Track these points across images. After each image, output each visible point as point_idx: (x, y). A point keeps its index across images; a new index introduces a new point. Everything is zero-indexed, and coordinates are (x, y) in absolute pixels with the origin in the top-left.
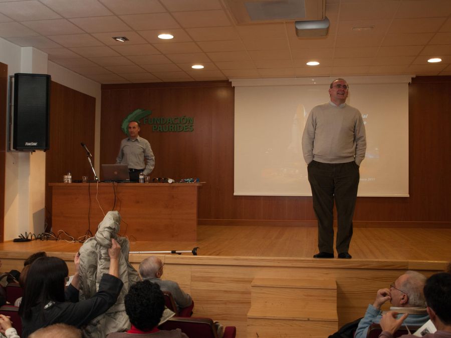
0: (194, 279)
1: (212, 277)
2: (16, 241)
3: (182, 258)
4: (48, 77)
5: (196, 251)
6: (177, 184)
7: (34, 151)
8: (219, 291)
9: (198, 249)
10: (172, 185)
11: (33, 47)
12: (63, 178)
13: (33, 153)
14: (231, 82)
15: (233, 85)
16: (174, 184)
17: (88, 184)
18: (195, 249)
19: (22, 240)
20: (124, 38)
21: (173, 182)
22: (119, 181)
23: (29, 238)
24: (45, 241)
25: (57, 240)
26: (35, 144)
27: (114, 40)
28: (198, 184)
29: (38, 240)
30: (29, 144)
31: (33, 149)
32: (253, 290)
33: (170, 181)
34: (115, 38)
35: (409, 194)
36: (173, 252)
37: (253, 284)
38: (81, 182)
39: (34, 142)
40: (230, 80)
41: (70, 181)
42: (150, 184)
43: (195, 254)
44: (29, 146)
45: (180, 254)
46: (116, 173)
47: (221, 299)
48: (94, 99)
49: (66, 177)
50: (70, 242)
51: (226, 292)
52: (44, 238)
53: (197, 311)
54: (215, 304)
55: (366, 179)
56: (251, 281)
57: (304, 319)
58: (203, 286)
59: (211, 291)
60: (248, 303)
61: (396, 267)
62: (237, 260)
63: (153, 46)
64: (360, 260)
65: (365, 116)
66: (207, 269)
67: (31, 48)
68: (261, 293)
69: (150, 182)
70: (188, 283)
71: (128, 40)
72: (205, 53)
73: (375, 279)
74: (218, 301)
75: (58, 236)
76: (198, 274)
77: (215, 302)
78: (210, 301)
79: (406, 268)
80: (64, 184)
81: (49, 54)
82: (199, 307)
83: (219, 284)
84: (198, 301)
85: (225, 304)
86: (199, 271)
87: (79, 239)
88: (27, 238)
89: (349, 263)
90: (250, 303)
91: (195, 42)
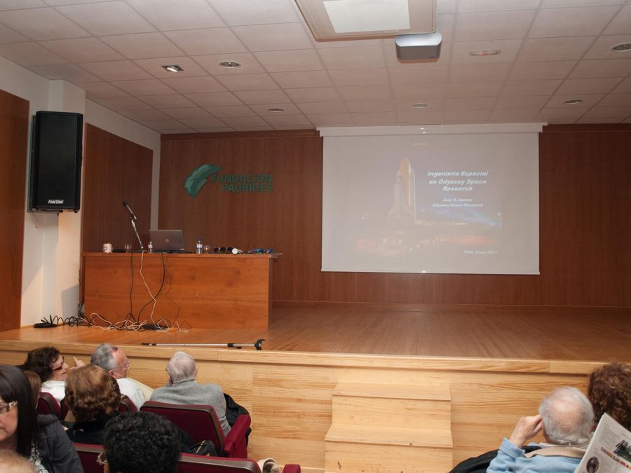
0: (257, 381)
1: (280, 381)
2: (37, 326)
3: (242, 354)
4: (80, 117)
5: (260, 345)
6: (244, 256)
7: (62, 212)
8: (290, 400)
9: (263, 342)
10: (237, 256)
11: (64, 80)
12: (102, 247)
13: (60, 214)
14: (319, 132)
15: (321, 135)
16: (239, 256)
17: (131, 255)
18: (260, 341)
19: (46, 325)
20: (176, 67)
21: (238, 253)
22: (171, 252)
23: (55, 322)
24: (75, 326)
25: (89, 325)
26: (61, 202)
27: (164, 69)
28: (270, 256)
29: (67, 326)
30: (53, 202)
31: (59, 209)
32: (335, 400)
33: (235, 251)
34: (166, 67)
35: (540, 271)
36: (230, 346)
37: (335, 393)
38: (123, 251)
39: (59, 199)
40: (317, 129)
42: (209, 255)
43: (259, 348)
44: (53, 204)
45: (240, 348)
46: (167, 240)
47: (293, 411)
48: (151, 152)
49: (105, 246)
50: (106, 329)
51: (299, 400)
52: (74, 323)
53: (261, 425)
54: (284, 417)
55: (486, 253)
56: (333, 386)
57: (404, 444)
58: (269, 392)
59: (280, 399)
60: (329, 417)
61: (533, 369)
62: (314, 357)
63: (216, 79)
64: (483, 360)
65: (484, 174)
66: (274, 369)
67: (62, 82)
68: (347, 405)
69: (209, 253)
70: (248, 388)
71: (182, 70)
72: (283, 90)
73: (503, 386)
74: (288, 412)
75: (91, 320)
76: (262, 376)
77: (284, 414)
78: (278, 412)
79: (546, 370)
80: (100, 254)
81: (87, 91)
82: (263, 420)
83: (291, 390)
84: (262, 412)
85: (299, 417)
86: (263, 372)
87: (117, 325)
88: (52, 322)
89: (467, 363)
90: (330, 416)
91: (269, 74)
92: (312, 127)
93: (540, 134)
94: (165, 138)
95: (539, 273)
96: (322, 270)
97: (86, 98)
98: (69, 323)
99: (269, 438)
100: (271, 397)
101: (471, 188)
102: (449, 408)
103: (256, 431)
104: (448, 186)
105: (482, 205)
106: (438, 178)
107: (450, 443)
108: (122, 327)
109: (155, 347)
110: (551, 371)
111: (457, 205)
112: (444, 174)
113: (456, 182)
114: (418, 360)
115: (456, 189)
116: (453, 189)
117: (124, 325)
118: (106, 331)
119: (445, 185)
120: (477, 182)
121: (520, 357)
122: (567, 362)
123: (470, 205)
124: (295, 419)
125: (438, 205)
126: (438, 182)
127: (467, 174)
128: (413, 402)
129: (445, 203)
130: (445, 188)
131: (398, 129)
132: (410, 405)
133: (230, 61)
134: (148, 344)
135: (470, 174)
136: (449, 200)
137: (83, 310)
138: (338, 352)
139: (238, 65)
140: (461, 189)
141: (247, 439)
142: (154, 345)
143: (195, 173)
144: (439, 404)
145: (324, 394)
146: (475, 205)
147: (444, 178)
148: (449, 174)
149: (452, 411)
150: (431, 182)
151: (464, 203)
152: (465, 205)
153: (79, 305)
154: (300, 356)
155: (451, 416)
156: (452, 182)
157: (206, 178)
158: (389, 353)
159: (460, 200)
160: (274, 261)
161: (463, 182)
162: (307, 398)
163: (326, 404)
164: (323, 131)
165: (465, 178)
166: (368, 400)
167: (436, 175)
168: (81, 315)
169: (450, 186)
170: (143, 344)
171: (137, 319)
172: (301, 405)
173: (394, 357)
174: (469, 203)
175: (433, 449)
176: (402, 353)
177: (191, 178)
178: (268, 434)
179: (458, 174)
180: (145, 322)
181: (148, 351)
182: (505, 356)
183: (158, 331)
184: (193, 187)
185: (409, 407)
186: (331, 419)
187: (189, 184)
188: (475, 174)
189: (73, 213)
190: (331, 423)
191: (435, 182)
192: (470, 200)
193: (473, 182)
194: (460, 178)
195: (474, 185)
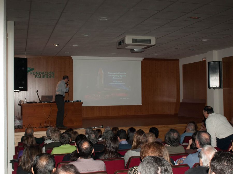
65: (125, 73)
92: (69, 56)
93: (142, 61)
95: (141, 104)
104: (114, 77)
105: (124, 83)
106: (111, 75)
112: (113, 73)
115: (117, 78)
116: (116, 78)
119: (113, 77)
120: (123, 76)
125: (111, 83)
127: (120, 73)
129: (113, 83)
130: (113, 78)
135: (121, 73)
136: (115, 82)
140: (118, 78)
147: (113, 74)
148: (115, 73)
150: (109, 76)
152: (120, 83)
156: (116, 76)
159: (118, 82)
161: (119, 76)
165: (120, 75)
167: (110, 73)
169: (115, 77)
179: (117, 73)
188: (122, 73)
191: (110, 76)
192: (121, 82)
193: (122, 76)
194: (118, 75)
195: (122, 77)
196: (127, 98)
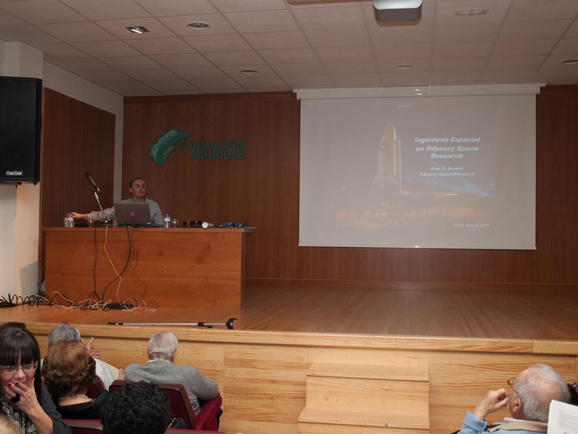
0: (229, 362)
1: (252, 361)
3: (212, 334)
4: (39, 82)
5: (231, 324)
6: (215, 230)
7: (20, 184)
8: (263, 381)
9: (235, 321)
10: (207, 231)
11: (20, 41)
12: (63, 221)
13: (19, 186)
14: (296, 94)
15: (298, 98)
16: (209, 230)
17: (93, 229)
18: (231, 320)
19: (4, 305)
20: (141, 28)
21: (208, 227)
22: (137, 226)
23: (14, 302)
24: (35, 306)
25: (51, 305)
26: (20, 173)
27: (128, 31)
28: (242, 230)
29: (26, 306)
30: (12, 174)
31: (17, 181)
32: (309, 380)
33: (205, 225)
34: (130, 29)
35: (536, 245)
36: (201, 325)
37: (309, 373)
39: (18, 170)
40: (294, 91)
41: (71, 226)
42: (178, 230)
43: (230, 328)
45: (210, 327)
46: (133, 214)
47: (266, 392)
48: (113, 116)
49: (66, 219)
50: (69, 308)
51: (273, 381)
52: (34, 302)
53: (233, 408)
54: (257, 399)
55: (477, 226)
56: (306, 367)
57: (379, 425)
58: (241, 373)
59: (252, 380)
60: (302, 398)
61: (516, 349)
62: (288, 336)
63: (184, 41)
64: (464, 339)
65: (476, 140)
66: (246, 348)
67: (19, 43)
68: (321, 385)
69: (178, 227)
70: (220, 368)
71: (148, 31)
72: (256, 51)
73: (484, 367)
74: (261, 394)
75: (53, 299)
76: (233, 356)
77: (257, 396)
78: (251, 394)
79: (530, 350)
80: (61, 229)
81: (44, 53)
82: (235, 402)
83: (264, 371)
84: (233, 393)
85: (272, 398)
86: (235, 352)
87: (80, 304)
88: (11, 301)
89: (447, 343)
90: (305, 398)
91: (240, 34)
92: (287, 89)
93: (537, 96)
94: (128, 101)
95: (535, 248)
96: (300, 245)
97: (44, 60)
98: (29, 303)
99: (240, 421)
100: (244, 379)
101: (461, 156)
102: (427, 388)
103: (227, 414)
104: (437, 153)
105: (473, 174)
106: (426, 145)
107: (426, 424)
108: (85, 307)
109: (122, 327)
110: (534, 351)
111: (446, 174)
112: (432, 140)
113: (445, 149)
114: (396, 339)
115: (445, 156)
117: (87, 305)
118: (69, 310)
119: (433, 152)
120: (468, 149)
121: (504, 337)
122: (551, 342)
123: (460, 174)
124: (269, 401)
125: (425, 174)
126: (425, 149)
127: (457, 140)
128: (389, 383)
129: (433, 172)
130: (433, 156)
131: (381, 91)
132: (387, 385)
133: (198, 22)
134: (114, 324)
135: (460, 140)
136: (437, 169)
137: (43, 289)
138: (313, 331)
139: (206, 26)
140: (450, 156)
141: (218, 421)
142: (121, 324)
143: (161, 140)
144: (417, 384)
145: (298, 375)
146: (466, 174)
148: (438, 140)
149: (431, 392)
150: (418, 149)
151: (453, 172)
152: (455, 174)
153: (39, 284)
154: (272, 335)
155: (429, 397)
156: (441, 149)
157: (173, 145)
158: (366, 332)
159: (449, 168)
160: (247, 235)
161: (453, 149)
162: (280, 379)
163: (300, 385)
164: (301, 94)
165: (455, 145)
166: (342, 380)
167: (423, 141)
168: (40, 293)
169: (439, 153)
170: (110, 323)
171: (101, 298)
172: (274, 386)
173: (371, 336)
174: (458, 171)
175: (409, 430)
176: (380, 332)
177: (157, 145)
178: (241, 417)
179: (447, 140)
180: (110, 301)
181: (115, 330)
182: (488, 336)
183: (124, 310)
184: (160, 154)
185: (386, 387)
186: (305, 401)
187: (155, 151)
189: (32, 185)
190: (305, 404)
191: (423, 149)
192: (460, 169)
193: (464, 149)
194: (449, 144)
195: (464, 153)
196: (482, 225)
